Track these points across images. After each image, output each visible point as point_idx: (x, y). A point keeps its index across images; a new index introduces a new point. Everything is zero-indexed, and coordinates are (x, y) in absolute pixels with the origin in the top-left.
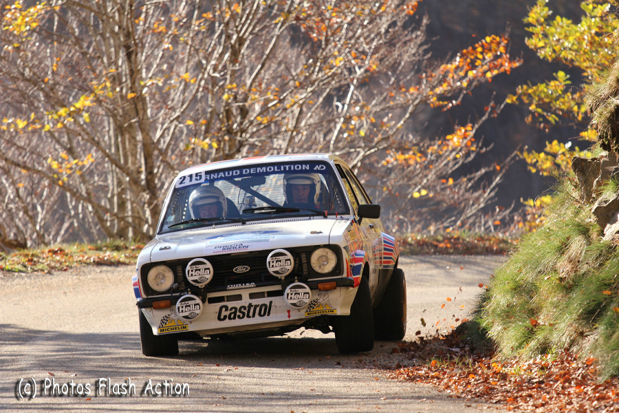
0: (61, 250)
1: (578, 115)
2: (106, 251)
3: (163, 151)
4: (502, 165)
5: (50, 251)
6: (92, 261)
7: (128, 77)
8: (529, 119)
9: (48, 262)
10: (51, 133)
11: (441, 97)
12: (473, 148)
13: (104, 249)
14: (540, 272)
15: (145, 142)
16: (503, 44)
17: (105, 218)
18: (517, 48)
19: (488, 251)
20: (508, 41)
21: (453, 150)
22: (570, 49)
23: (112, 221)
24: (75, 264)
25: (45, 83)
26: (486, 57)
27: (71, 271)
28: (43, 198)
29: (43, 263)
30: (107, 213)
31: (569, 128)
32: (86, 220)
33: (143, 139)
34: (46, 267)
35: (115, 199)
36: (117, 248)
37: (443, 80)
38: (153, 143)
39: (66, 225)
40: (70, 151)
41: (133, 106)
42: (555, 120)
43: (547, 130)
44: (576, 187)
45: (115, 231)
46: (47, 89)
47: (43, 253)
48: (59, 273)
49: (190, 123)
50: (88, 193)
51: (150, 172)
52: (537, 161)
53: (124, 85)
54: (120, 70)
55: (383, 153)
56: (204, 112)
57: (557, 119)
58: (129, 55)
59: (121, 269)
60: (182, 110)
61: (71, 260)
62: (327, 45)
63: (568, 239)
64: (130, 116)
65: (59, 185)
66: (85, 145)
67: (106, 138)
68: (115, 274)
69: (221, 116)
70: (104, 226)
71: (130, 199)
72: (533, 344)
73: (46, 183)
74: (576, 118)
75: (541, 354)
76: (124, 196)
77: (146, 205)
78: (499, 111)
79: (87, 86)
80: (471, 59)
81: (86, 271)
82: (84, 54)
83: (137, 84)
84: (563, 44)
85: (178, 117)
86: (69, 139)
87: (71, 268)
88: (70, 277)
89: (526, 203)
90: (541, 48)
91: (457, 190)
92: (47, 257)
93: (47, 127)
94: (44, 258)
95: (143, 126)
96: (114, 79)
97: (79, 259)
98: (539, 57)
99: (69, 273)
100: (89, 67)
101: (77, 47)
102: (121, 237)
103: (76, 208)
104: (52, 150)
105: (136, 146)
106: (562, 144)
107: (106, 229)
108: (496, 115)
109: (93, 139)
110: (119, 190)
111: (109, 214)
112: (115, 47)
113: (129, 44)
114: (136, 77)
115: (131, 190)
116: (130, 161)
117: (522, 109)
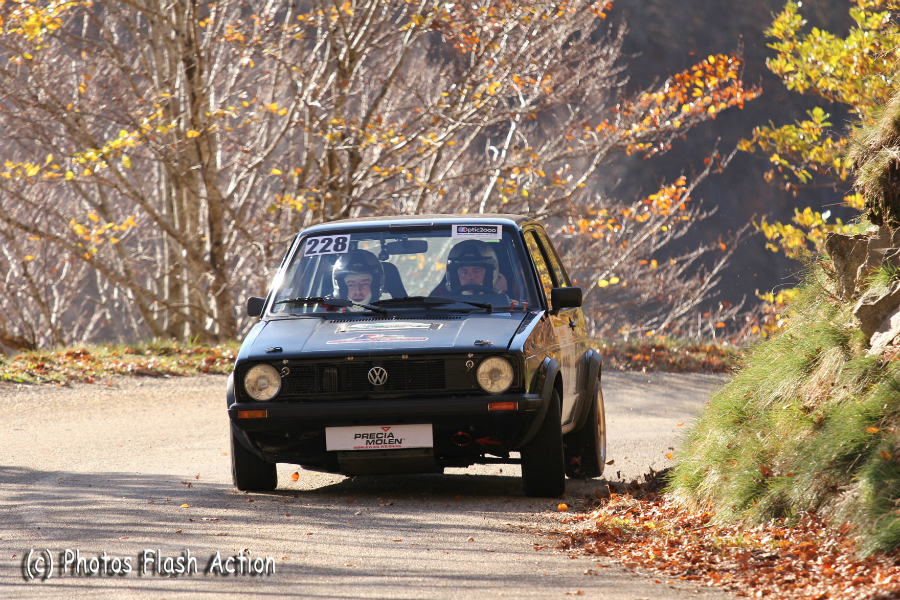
0: (85, 353)
1: (841, 172)
2: (149, 355)
3: (237, 212)
4: (728, 243)
5: (68, 354)
6: (129, 370)
7: (188, 104)
8: (770, 176)
9: (66, 370)
10: (72, 181)
11: (642, 139)
12: (685, 218)
13: (148, 352)
14: (777, 398)
15: (210, 198)
16: (733, 67)
17: (151, 308)
18: (755, 71)
19: (706, 367)
20: (741, 62)
21: (658, 220)
22: (832, 76)
23: (160, 312)
24: (105, 373)
25: (67, 112)
26: (709, 85)
27: (97, 383)
28: (62, 277)
29: (58, 371)
30: (153, 301)
31: (827, 190)
32: (123, 310)
33: (208, 194)
34: (63, 377)
35: (166, 280)
36: (167, 352)
38: (223, 201)
39: (96, 317)
40: (102, 210)
41: (194, 147)
42: (807, 178)
43: (795, 193)
44: (831, 276)
45: (165, 325)
46: (71, 120)
47: (58, 356)
48: (81, 385)
49: (277, 172)
50: (127, 271)
51: (217, 243)
52: (781, 237)
53: (182, 116)
54: (177, 93)
56: (298, 157)
57: (810, 177)
58: (190, 73)
59: (173, 381)
60: (265, 154)
61: (99, 367)
62: (477, 63)
63: (818, 351)
64: (189, 160)
65: (85, 259)
66: (123, 201)
67: (155, 193)
68: (162, 389)
69: (322, 164)
70: (148, 320)
71: (187, 282)
72: (763, 502)
73: (67, 256)
74: (839, 176)
75: (775, 517)
76: (178, 277)
77: (211, 291)
78: (726, 164)
79: (129, 116)
80: (687, 88)
81: (120, 383)
82: (126, 70)
83: (200, 116)
84: (821, 67)
85: (260, 163)
86: (101, 192)
87: (99, 379)
88: (97, 391)
89: (763, 297)
90: (789, 73)
91: (662, 277)
92: (65, 363)
93: (69, 175)
94: (59, 364)
95: (208, 176)
96: (167, 107)
97: (111, 367)
98: (785, 86)
99: (96, 386)
100: (131, 89)
101: (115, 60)
102: (173, 335)
103: (108, 293)
104: (77, 207)
105: (198, 205)
106: (817, 214)
107: (152, 324)
108: (720, 171)
109: (135, 194)
110: (172, 267)
111: (156, 302)
112: (170, 61)
113: (191, 57)
114: (199, 104)
115: (188, 269)
116: (188, 226)
117: (760, 160)
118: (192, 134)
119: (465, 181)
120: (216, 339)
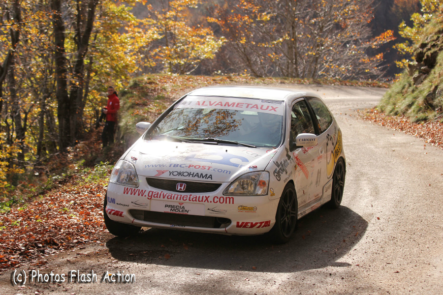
3: (300, 54)
7: (292, 34)
8: (398, 53)
10: (271, 48)
11: (375, 45)
12: (382, 60)
13: (283, 79)
15: (295, 52)
16: (392, 33)
17: (283, 71)
18: (396, 34)
19: (384, 87)
20: (394, 32)
21: (377, 60)
23: (285, 72)
26: (388, 36)
31: (408, 56)
32: (279, 71)
35: (286, 67)
36: (285, 79)
37: (376, 40)
38: (298, 52)
39: (273, 72)
40: (276, 53)
41: (293, 42)
42: (404, 54)
43: (402, 56)
44: (408, 71)
45: (286, 75)
46: (271, 36)
49: (308, 47)
50: (280, 64)
51: (296, 60)
52: (399, 64)
53: (291, 36)
54: (290, 32)
55: (359, 59)
58: (293, 28)
59: (287, 85)
62: (345, 30)
65: (272, 62)
66: (280, 52)
67: (286, 50)
74: (409, 53)
79: (281, 36)
80: (384, 36)
83: (294, 36)
85: (305, 46)
86: (276, 50)
89: (395, 75)
90: (402, 34)
91: (377, 71)
93: (270, 46)
95: (295, 48)
98: (402, 36)
104: (271, 52)
105: (293, 53)
106: (406, 60)
108: (389, 52)
110: (288, 64)
112: (289, 26)
114: (294, 34)
115: (291, 64)
116: (291, 56)
117: (396, 50)
118: (293, 40)
119: (342, 51)
120: (295, 77)
